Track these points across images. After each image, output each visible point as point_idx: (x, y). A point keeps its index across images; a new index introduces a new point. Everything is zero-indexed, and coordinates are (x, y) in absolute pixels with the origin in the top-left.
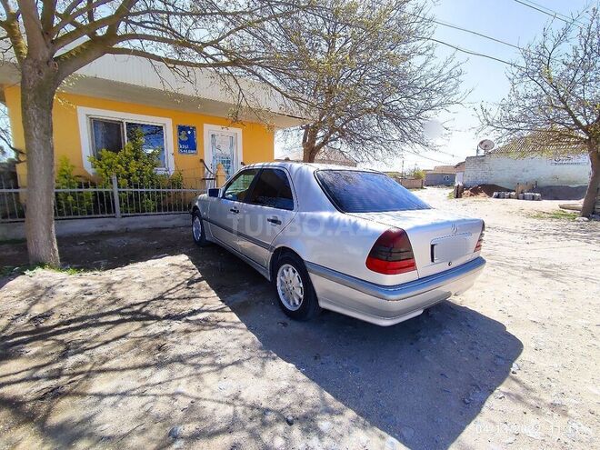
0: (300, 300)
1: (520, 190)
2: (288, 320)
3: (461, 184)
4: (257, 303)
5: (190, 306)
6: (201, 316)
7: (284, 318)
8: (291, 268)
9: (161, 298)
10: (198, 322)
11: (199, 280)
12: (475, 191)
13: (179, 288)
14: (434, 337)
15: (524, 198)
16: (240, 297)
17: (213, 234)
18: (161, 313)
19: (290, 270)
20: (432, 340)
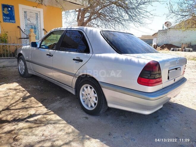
0: (95, 104)
1: (183, 47)
2: (88, 116)
3: (156, 44)
4: (68, 108)
5: (28, 112)
6: (36, 118)
7: (85, 115)
8: (89, 86)
9: (8, 109)
10: (35, 122)
11: (29, 97)
12: (163, 48)
13: (17, 103)
14: (166, 119)
15: (185, 51)
16: (57, 105)
17: (33, 69)
18: (9, 118)
19: (89, 88)
20: (166, 121)
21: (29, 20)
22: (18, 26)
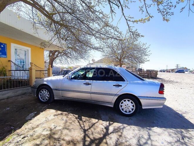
0: (132, 109)
17: (62, 96)
19: (127, 101)
21: (18, 55)
22: (9, 61)
